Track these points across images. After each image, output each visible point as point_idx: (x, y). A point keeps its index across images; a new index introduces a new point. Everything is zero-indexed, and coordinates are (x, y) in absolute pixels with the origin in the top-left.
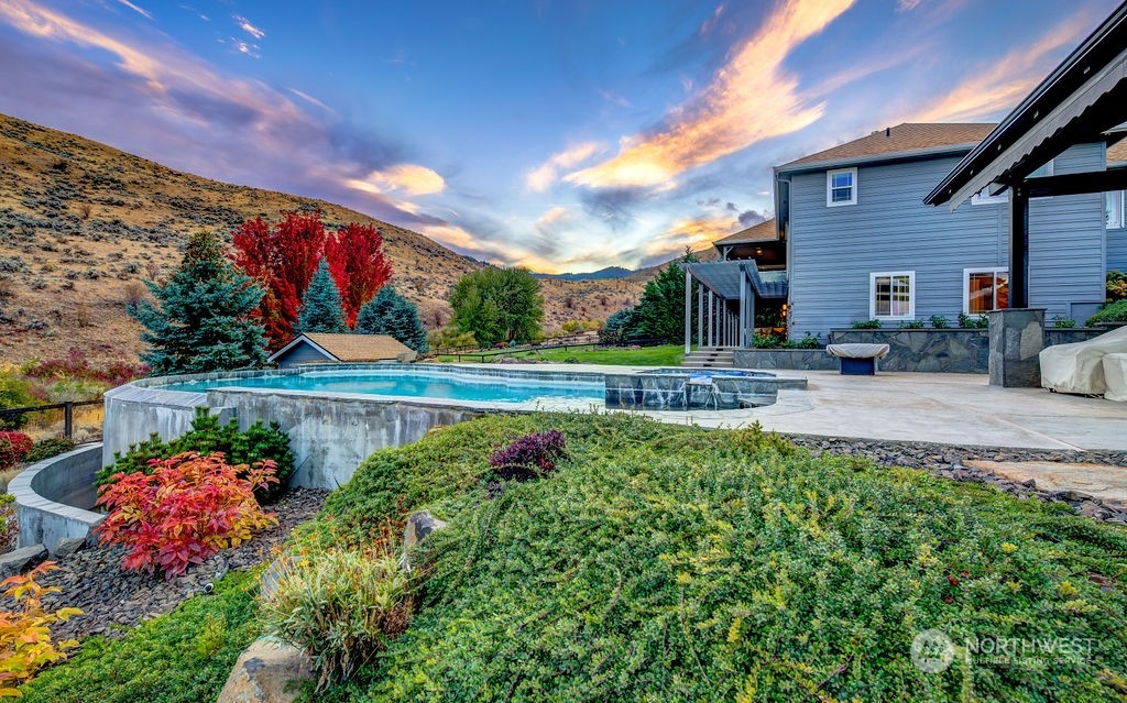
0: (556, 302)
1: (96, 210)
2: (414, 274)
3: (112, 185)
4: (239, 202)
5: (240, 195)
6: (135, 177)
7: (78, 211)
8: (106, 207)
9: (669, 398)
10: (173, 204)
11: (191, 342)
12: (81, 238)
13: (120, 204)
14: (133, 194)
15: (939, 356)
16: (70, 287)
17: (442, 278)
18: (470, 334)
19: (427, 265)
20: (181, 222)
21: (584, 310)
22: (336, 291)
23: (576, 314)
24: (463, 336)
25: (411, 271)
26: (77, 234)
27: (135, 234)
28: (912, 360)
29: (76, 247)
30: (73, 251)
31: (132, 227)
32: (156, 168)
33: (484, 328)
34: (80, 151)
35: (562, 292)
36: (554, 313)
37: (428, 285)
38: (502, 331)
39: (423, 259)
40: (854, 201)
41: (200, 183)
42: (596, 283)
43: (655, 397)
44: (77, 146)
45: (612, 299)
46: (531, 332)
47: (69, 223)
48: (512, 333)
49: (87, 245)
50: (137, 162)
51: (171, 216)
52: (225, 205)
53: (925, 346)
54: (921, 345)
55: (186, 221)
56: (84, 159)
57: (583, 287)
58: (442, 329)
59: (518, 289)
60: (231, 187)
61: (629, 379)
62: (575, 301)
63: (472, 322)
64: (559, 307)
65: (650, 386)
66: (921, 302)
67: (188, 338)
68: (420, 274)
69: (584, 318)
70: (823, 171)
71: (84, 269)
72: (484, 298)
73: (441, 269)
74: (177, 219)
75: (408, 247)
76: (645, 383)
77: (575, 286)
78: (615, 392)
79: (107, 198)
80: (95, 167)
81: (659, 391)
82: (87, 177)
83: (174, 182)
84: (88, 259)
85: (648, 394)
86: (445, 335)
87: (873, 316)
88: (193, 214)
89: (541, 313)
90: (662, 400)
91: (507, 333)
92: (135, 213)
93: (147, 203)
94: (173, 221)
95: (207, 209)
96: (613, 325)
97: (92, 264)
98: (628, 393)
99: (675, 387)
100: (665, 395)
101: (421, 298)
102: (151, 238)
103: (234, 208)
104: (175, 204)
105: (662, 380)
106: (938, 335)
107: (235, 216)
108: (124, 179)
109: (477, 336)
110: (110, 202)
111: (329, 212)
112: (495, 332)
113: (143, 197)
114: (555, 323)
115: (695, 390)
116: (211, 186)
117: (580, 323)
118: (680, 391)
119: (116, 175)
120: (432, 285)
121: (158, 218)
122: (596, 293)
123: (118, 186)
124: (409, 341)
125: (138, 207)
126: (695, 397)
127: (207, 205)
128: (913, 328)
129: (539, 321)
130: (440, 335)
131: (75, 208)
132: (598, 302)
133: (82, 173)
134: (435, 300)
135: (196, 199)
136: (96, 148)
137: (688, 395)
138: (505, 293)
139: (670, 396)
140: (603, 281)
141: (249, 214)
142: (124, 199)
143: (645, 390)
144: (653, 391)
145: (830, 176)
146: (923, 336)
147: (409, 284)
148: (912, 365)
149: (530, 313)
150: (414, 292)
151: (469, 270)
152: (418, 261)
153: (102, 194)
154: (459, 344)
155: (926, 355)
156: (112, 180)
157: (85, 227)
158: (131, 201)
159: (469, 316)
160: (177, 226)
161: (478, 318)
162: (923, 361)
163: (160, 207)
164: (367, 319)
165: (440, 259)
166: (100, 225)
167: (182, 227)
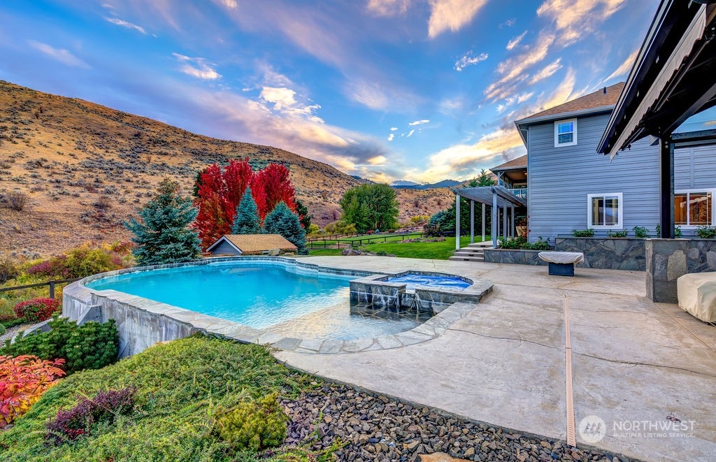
0: (408, 204)
1: (154, 158)
2: (322, 188)
3: (162, 143)
4: (226, 150)
5: (227, 146)
6: (174, 138)
7: (145, 159)
8: (159, 156)
9: (388, 301)
10: (193, 153)
11: (156, 243)
12: (145, 174)
13: (166, 154)
14: (172, 148)
15: (637, 258)
16: (137, 202)
17: (339, 190)
18: (352, 225)
19: (330, 183)
20: (196, 163)
21: (426, 208)
22: (255, 206)
23: (421, 211)
24: (348, 227)
25: (320, 187)
26: (143, 172)
27: (172, 171)
28: (616, 261)
29: (142, 179)
30: (141, 181)
31: (171, 167)
32: (185, 133)
33: (361, 222)
34: (148, 126)
35: (412, 197)
36: (407, 211)
37: (330, 195)
38: (372, 223)
39: (328, 179)
40: (575, 142)
41: (207, 140)
42: (435, 191)
43: (380, 299)
44: (147, 124)
45: (445, 201)
46: (390, 223)
47: (140, 166)
48: (379, 224)
49: (147, 178)
50: (175, 130)
51: (191, 160)
52: (219, 152)
53: (627, 250)
54: (624, 249)
55: (199, 162)
56: (149, 130)
57: (426, 193)
58: (336, 222)
59: (382, 197)
60: (223, 141)
61: (364, 286)
62: (420, 202)
63: (354, 218)
64: (410, 206)
65: (376, 292)
66: (627, 216)
67: (156, 240)
68: (325, 188)
69: (426, 214)
70: (551, 122)
71: (145, 191)
72: (361, 202)
73: (339, 185)
74: (194, 161)
75: (319, 172)
76: (373, 289)
77: (421, 193)
78: (356, 294)
79: (160, 151)
80: (154, 135)
81: (382, 296)
82: (150, 140)
83: (193, 140)
84: (148, 185)
85: (375, 297)
86: (337, 226)
87: (590, 226)
88: (203, 158)
89: (397, 211)
90: (384, 302)
91: (376, 224)
92: (174, 159)
93: (179, 153)
94: (192, 163)
95: (210, 155)
96: (434, 222)
97: (149, 188)
98: (363, 296)
99: (392, 294)
100: (386, 299)
101: (325, 203)
102: (180, 172)
103: (224, 154)
104: (194, 153)
105: (384, 288)
106: (637, 242)
107: (224, 158)
108: (169, 140)
109: (357, 226)
110: (161, 153)
111: (275, 153)
112: (368, 224)
113: (178, 150)
114: (407, 217)
115: (405, 297)
116: (213, 141)
117: (423, 217)
118: (395, 297)
119: (164, 138)
120: (332, 195)
121: (184, 161)
122: (434, 198)
123: (165, 144)
124: (292, 238)
125: (175, 155)
126: (405, 302)
127: (210, 153)
128: (619, 236)
129: (396, 216)
130: (335, 226)
131: (144, 158)
132: (436, 203)
133: (148, 138)
134: (333, 204)
135: (205, 149)
136: (156, 124)
137: (400, 300)
138: (375, 199)
139: (389, 299)
140: (439, 189)
141: (232, 157)
142: (168, 151)
143: (373, 294)
144: (378, 295)
145: (557, 125)
146: (625, 243)
147: (319, 195)
148: (616, 264)
149: (389, 211)
150: (321, 200)
151: (355, 184)
152: (324, 181)
153: (157, 149)
154: (346, 231)
155: (627, 257)
156: (163, 141)
157: (148, 167)
158: (171, 152)
159: (352, 214)
160: (194, 165)
161: (357, 215)
162: (625, 262)
163: (186, 155)
164: (269, 224)
165: (338, 179)
166: (155, 166)
167: (197, 165)
